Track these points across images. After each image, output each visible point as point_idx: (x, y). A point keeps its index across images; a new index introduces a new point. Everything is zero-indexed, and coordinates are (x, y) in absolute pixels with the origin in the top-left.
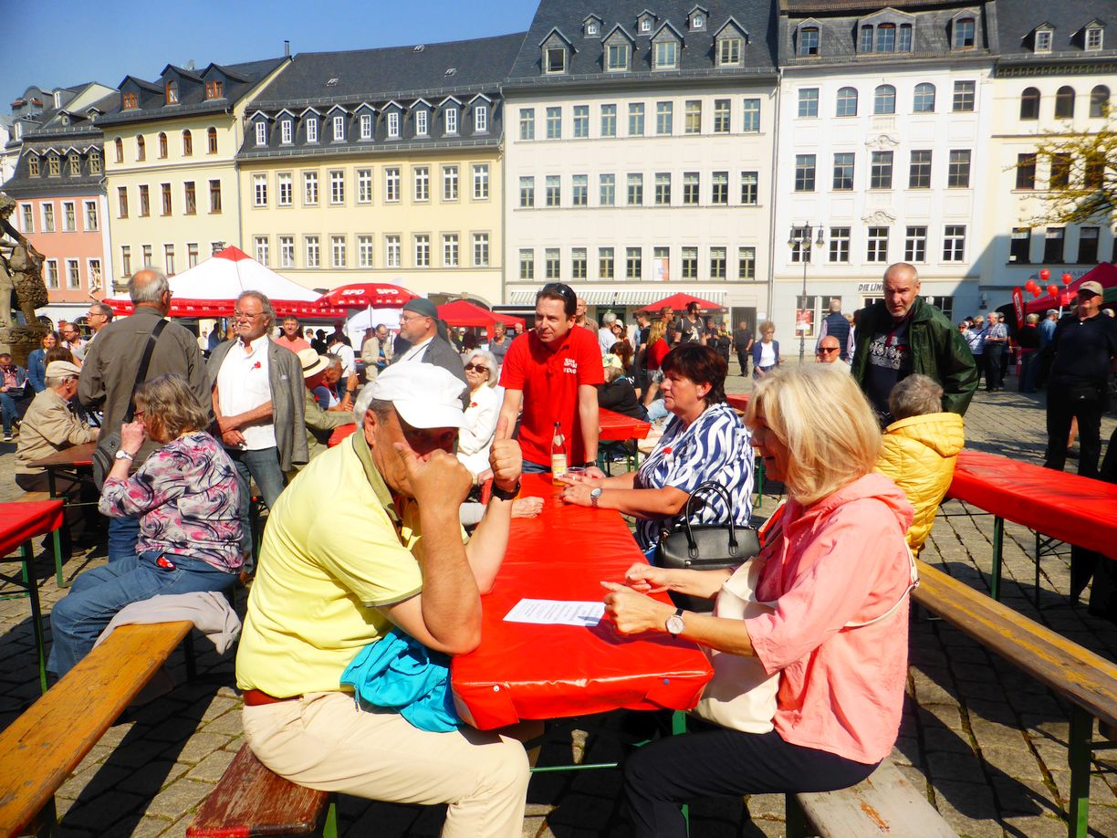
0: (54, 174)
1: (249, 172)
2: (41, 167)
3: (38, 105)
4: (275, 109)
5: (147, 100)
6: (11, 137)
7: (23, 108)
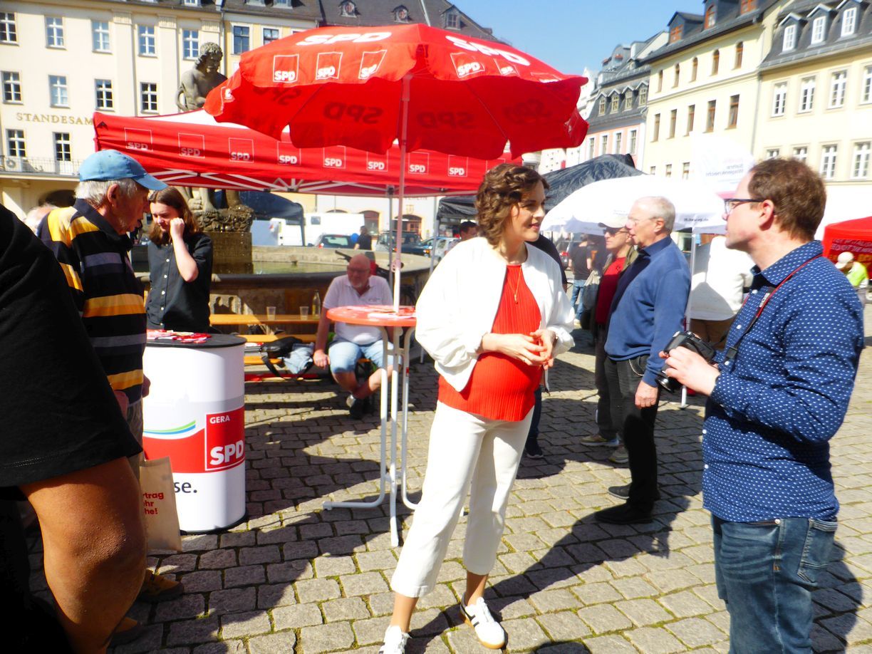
0: (614, 111)
1: (771, 81)
2: (607, 106)
3: (619, 59)
4: (809, 8)
5: (689, 31)
6: (596, 87)
7: (609, 63)
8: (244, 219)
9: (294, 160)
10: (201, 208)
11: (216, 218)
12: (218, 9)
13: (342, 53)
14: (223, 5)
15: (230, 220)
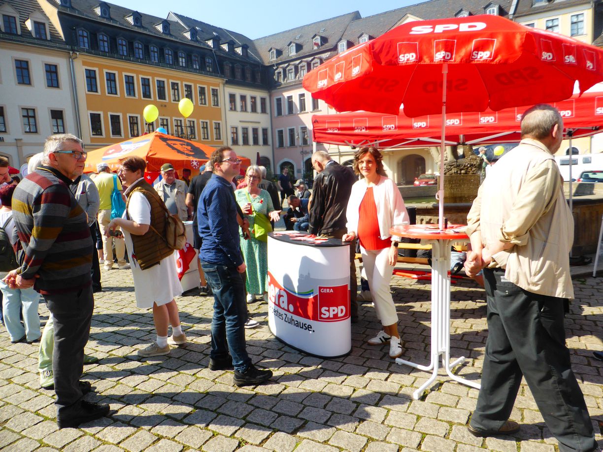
8: (475, 165)
9: (424, 125)
10: (446, 160)
11: (455, 166)
12: (511, 17)
13: (456, 41)
14: (514, 14)
15: (465, 166)
